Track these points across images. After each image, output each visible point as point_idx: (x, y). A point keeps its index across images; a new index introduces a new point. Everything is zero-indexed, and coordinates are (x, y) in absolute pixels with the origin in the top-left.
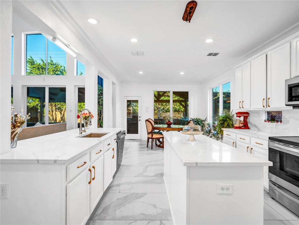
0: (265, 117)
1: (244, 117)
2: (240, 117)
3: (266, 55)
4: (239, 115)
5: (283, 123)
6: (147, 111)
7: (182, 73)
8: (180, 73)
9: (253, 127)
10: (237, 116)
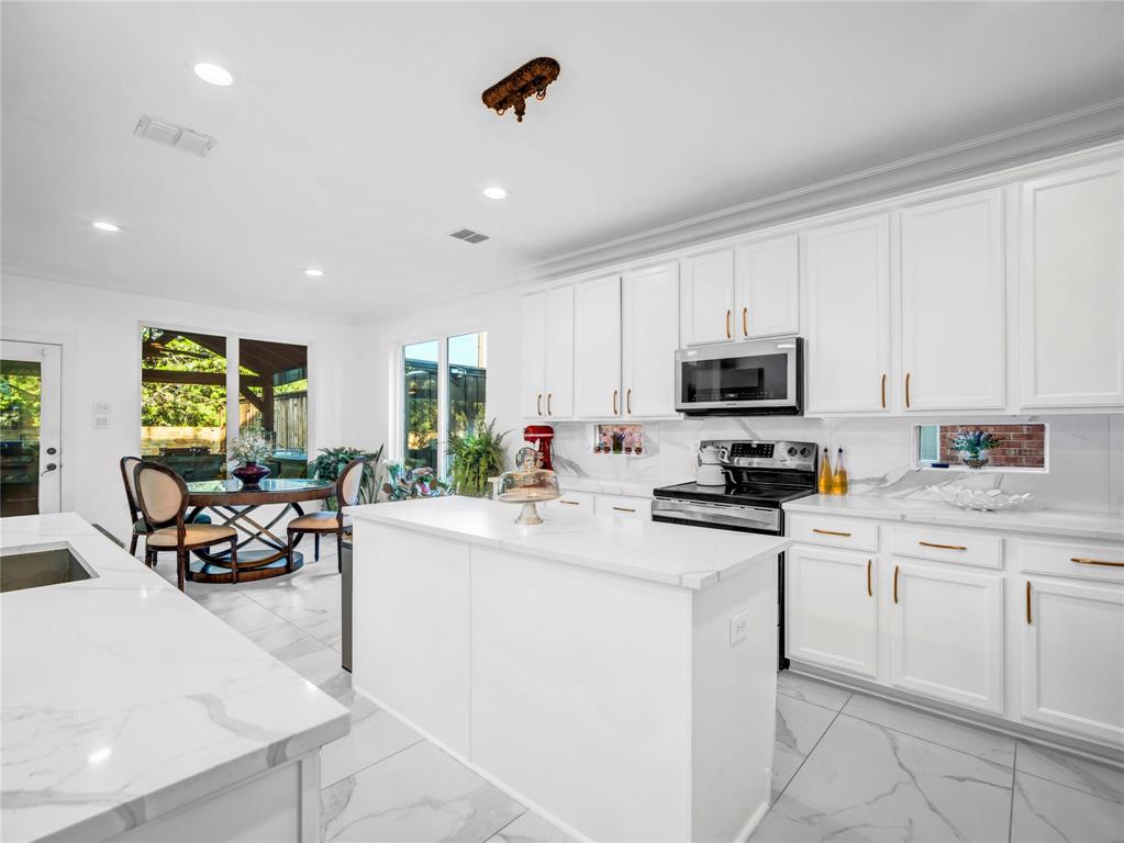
0: (593, 439)
1: (542, 439)
2: (533, 440)
3: (621, 279)
4: (532, 435)
5: (646, 452)
6: (101, 423)
7: (314, 273)
8: (303, 270)
9: (565, 467)
10: (527, 439)
